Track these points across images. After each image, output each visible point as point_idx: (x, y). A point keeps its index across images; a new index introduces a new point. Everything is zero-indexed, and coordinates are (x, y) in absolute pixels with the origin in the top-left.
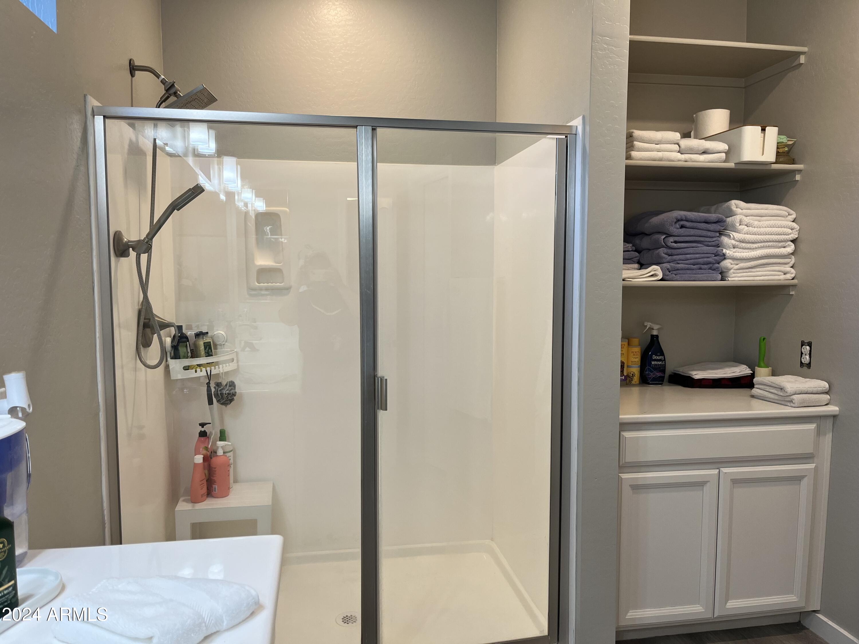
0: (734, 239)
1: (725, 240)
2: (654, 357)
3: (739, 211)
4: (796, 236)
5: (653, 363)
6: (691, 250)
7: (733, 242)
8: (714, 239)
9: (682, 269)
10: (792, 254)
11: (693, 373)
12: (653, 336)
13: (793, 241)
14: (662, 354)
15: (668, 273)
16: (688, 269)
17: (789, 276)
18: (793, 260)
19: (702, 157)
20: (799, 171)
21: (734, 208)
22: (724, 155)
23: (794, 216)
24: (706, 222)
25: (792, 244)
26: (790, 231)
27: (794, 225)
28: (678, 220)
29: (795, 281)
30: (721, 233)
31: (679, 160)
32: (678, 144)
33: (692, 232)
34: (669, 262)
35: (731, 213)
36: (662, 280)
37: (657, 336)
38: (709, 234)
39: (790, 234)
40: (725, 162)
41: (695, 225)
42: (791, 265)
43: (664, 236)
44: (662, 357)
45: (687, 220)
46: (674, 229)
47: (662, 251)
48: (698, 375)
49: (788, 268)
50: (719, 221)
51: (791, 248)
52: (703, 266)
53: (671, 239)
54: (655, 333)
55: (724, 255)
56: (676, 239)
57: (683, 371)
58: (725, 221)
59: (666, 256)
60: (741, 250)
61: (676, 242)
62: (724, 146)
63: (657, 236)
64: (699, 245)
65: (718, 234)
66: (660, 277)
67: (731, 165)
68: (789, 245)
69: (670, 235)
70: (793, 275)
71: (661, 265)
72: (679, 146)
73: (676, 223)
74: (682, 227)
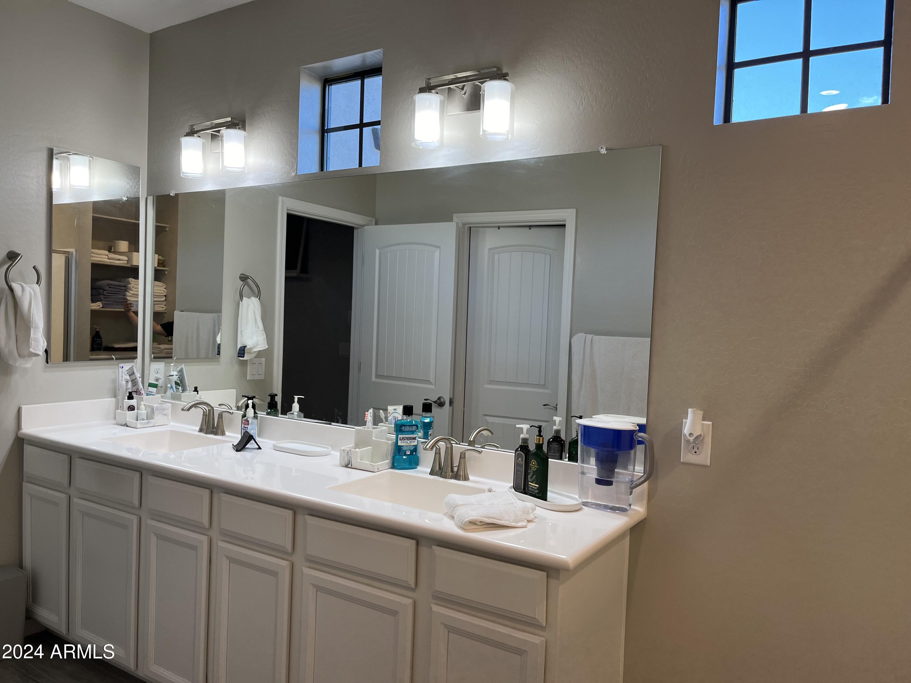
0: (131, 293)
1: (127, 293)
2: (98, 340)
3: (132, 282)
4: (166, 294)
5: (97, 342)
6: (113, 297)
7: (130, 294)
8: (123, 293)
9: (110, 304)
10: (165, 301)
11: (115, 345)
12: (97, 331)
13: (165, 296)
14: (101, 338)
15: (104, 305)
16: (112, 304)
17: (163, 309)
18: (165, 303)
19: (118, 262)
20: (167, 270)
21: (130, 281)
22: (126, 262)
23: (165, 287)
24: (120, 286)
25: (164, 297)
26: (163, 292)
27: (165, 290)
28: (108, 285)
29: (166, 311)
30: (126, 291)
31: (108, 262)
32: (107, 256)
33: (114, 290)
34: (104, 301)
35: (129, 283)
36: (102, 308)
37: (99, 331)
38: (121, 291)
39: (164, 293)
40: (127, 264)
41: (115, 287)
42: (164, 304)
43: (102, 291)
44: (101, 340)
45: (111, 285)
46: (107, 288)
47: (102, 297)
48: (117, 346)
49: (163, 306)
50: (125, 286)
51: (164, 299)
52: (119, 303)
53: (106, 292)
54: (98, 330)
55: (127, 299)
56: (108, 292)
57: (110, 345)
58: (127, 286)
59: (104, 299)
60: (133, 298)
61: (107, 293)
62: (126, 258)
63: (100, 290)
64: (117, 295)
65: (124, 291)
66: (101, 306)
67: (129, 265)
68: (164, 298)
69: (105, 290)
70: (165, 309)
71: (102, 302)
72: (108, 256)
73: (107, 286)
74: (110, 287)
